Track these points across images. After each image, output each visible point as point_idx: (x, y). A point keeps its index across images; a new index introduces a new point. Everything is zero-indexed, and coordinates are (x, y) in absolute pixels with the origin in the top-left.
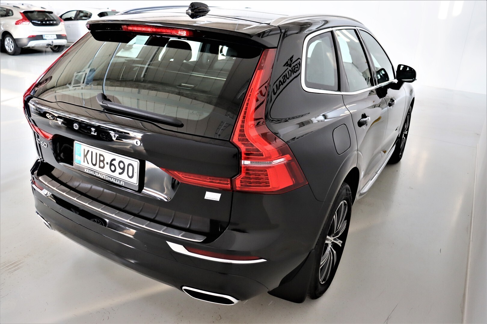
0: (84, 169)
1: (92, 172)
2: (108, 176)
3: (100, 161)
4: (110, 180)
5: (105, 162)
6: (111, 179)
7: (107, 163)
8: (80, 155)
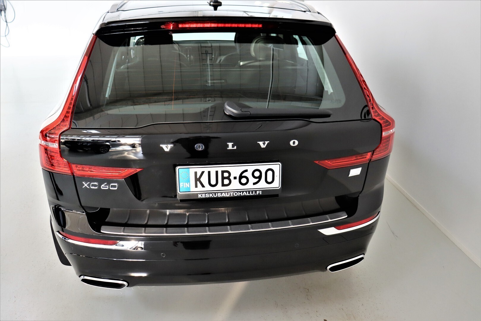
0: (197, 194)
1: (211, 195)
2: (238, 192)
3: (223, 178)
4: (240, 195)
5: (232, 178)
6: (241, 193)
7: (235, 178)
8: (188, 181)
